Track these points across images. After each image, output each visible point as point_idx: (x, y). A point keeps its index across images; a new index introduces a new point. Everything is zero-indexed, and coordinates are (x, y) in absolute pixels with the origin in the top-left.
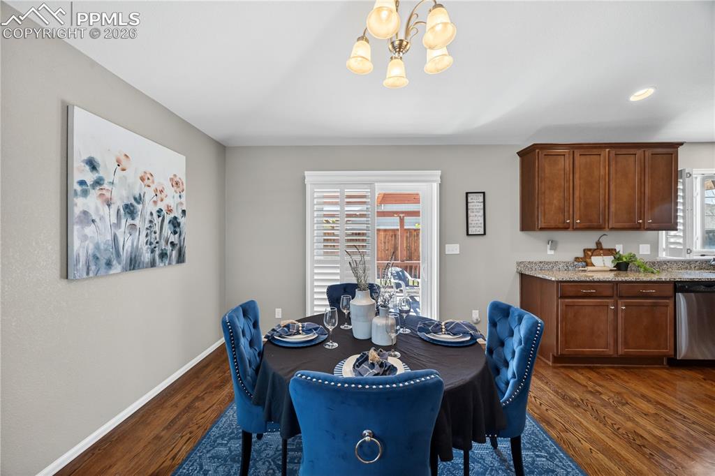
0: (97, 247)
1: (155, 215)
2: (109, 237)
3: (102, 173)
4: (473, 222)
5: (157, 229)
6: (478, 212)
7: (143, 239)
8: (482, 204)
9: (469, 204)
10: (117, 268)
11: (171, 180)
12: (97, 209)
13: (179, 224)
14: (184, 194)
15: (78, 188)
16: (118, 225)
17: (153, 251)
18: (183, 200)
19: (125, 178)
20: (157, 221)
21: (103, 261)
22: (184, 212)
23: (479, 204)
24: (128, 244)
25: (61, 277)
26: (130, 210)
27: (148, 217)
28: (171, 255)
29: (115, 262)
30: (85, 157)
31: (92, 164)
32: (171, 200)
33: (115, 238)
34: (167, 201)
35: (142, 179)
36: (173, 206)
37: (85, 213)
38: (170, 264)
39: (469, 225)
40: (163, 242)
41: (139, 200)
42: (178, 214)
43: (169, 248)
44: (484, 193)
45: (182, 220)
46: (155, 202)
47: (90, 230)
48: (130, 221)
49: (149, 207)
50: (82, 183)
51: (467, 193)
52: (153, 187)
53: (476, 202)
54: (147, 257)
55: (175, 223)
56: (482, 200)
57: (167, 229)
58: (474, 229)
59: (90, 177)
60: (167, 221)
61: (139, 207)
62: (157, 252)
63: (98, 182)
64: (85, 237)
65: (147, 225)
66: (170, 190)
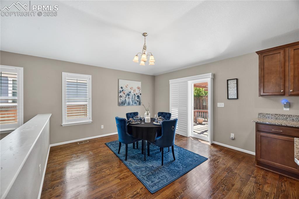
0: (122, 101)
1: (133, 95)
2: (124, 99)
3: (123, 89)
4: (231, 93)
5: (134, 98)
6: (233, 88)
7: (131, 100)
8: (236, 84)
9: (229, 85)
10: (126, 105)
11: (137, 88)
12: (122, 95)
13: (139, 97)
14: (141, 90)
15: (120, 92)
16: (126, 97)
17: (133, 102)
18: (140, 91)
19: (127, 89)
20: (134, 96)
21: (123, 103)
22: (141, 94)
23: (235, 84)
24: (128, 101)
25: (118, 105)
26: (128, 95)
27: (132, 96)
28: (137, 103)
29: (125, 104)
30: (121, 87)
31: (122, 88)
32: (137, 92)
33: (125, 100)
34: (136, 92)
35: (131, 89)
36: (138, 93)
37: (121, 96)
38: (137, 105)
39: (229, 94)
40: (135, 101)
41: (130, 92)
42: (139, 95)
43: (137, 102)
44: (237, 79)
45: (140, 96)
46: (133, 93)
47: (121, 98)
48: (128, 97)
49: (132, 94)
50: (120, 91)
51: (228, 80)
52: (133, 90)
53: (232, 84)
54: (131, 103)
55: (138, 97)
56: (236, 83)
57: (136, 98)
58: (232, 96)
59: (121, 90)
60: (136, 96)
61: (130, 94)
62: (134, 102)
63: (123, 91)
64: (121, 100)
65: (132, 97)
66: (137, 90)
